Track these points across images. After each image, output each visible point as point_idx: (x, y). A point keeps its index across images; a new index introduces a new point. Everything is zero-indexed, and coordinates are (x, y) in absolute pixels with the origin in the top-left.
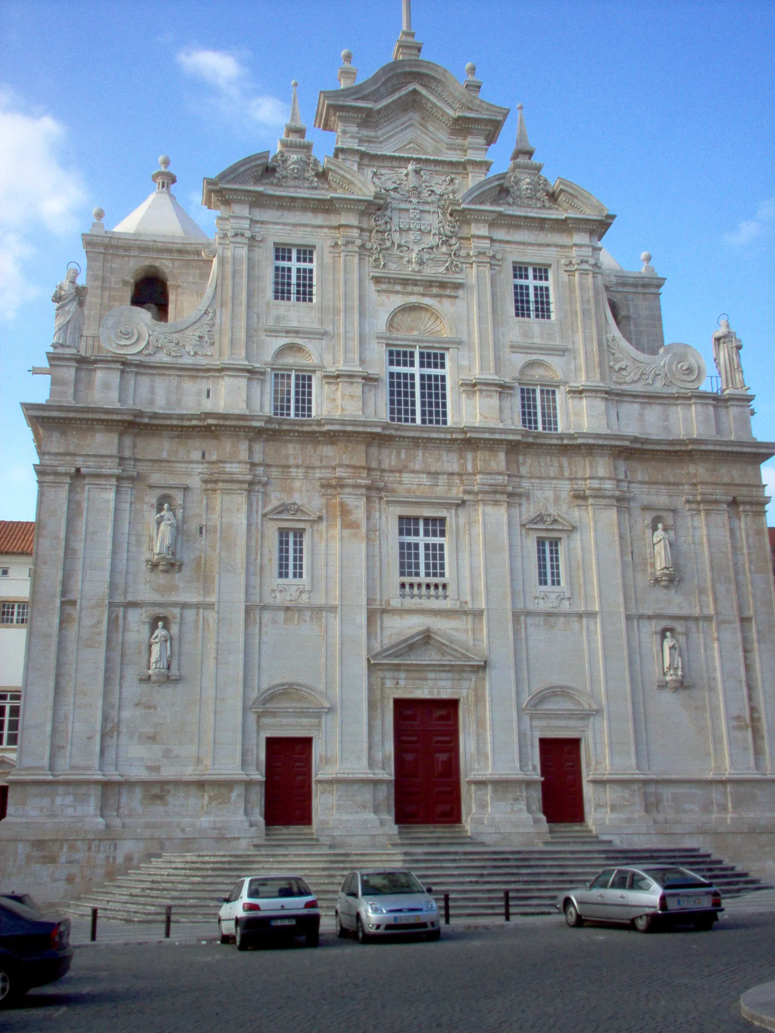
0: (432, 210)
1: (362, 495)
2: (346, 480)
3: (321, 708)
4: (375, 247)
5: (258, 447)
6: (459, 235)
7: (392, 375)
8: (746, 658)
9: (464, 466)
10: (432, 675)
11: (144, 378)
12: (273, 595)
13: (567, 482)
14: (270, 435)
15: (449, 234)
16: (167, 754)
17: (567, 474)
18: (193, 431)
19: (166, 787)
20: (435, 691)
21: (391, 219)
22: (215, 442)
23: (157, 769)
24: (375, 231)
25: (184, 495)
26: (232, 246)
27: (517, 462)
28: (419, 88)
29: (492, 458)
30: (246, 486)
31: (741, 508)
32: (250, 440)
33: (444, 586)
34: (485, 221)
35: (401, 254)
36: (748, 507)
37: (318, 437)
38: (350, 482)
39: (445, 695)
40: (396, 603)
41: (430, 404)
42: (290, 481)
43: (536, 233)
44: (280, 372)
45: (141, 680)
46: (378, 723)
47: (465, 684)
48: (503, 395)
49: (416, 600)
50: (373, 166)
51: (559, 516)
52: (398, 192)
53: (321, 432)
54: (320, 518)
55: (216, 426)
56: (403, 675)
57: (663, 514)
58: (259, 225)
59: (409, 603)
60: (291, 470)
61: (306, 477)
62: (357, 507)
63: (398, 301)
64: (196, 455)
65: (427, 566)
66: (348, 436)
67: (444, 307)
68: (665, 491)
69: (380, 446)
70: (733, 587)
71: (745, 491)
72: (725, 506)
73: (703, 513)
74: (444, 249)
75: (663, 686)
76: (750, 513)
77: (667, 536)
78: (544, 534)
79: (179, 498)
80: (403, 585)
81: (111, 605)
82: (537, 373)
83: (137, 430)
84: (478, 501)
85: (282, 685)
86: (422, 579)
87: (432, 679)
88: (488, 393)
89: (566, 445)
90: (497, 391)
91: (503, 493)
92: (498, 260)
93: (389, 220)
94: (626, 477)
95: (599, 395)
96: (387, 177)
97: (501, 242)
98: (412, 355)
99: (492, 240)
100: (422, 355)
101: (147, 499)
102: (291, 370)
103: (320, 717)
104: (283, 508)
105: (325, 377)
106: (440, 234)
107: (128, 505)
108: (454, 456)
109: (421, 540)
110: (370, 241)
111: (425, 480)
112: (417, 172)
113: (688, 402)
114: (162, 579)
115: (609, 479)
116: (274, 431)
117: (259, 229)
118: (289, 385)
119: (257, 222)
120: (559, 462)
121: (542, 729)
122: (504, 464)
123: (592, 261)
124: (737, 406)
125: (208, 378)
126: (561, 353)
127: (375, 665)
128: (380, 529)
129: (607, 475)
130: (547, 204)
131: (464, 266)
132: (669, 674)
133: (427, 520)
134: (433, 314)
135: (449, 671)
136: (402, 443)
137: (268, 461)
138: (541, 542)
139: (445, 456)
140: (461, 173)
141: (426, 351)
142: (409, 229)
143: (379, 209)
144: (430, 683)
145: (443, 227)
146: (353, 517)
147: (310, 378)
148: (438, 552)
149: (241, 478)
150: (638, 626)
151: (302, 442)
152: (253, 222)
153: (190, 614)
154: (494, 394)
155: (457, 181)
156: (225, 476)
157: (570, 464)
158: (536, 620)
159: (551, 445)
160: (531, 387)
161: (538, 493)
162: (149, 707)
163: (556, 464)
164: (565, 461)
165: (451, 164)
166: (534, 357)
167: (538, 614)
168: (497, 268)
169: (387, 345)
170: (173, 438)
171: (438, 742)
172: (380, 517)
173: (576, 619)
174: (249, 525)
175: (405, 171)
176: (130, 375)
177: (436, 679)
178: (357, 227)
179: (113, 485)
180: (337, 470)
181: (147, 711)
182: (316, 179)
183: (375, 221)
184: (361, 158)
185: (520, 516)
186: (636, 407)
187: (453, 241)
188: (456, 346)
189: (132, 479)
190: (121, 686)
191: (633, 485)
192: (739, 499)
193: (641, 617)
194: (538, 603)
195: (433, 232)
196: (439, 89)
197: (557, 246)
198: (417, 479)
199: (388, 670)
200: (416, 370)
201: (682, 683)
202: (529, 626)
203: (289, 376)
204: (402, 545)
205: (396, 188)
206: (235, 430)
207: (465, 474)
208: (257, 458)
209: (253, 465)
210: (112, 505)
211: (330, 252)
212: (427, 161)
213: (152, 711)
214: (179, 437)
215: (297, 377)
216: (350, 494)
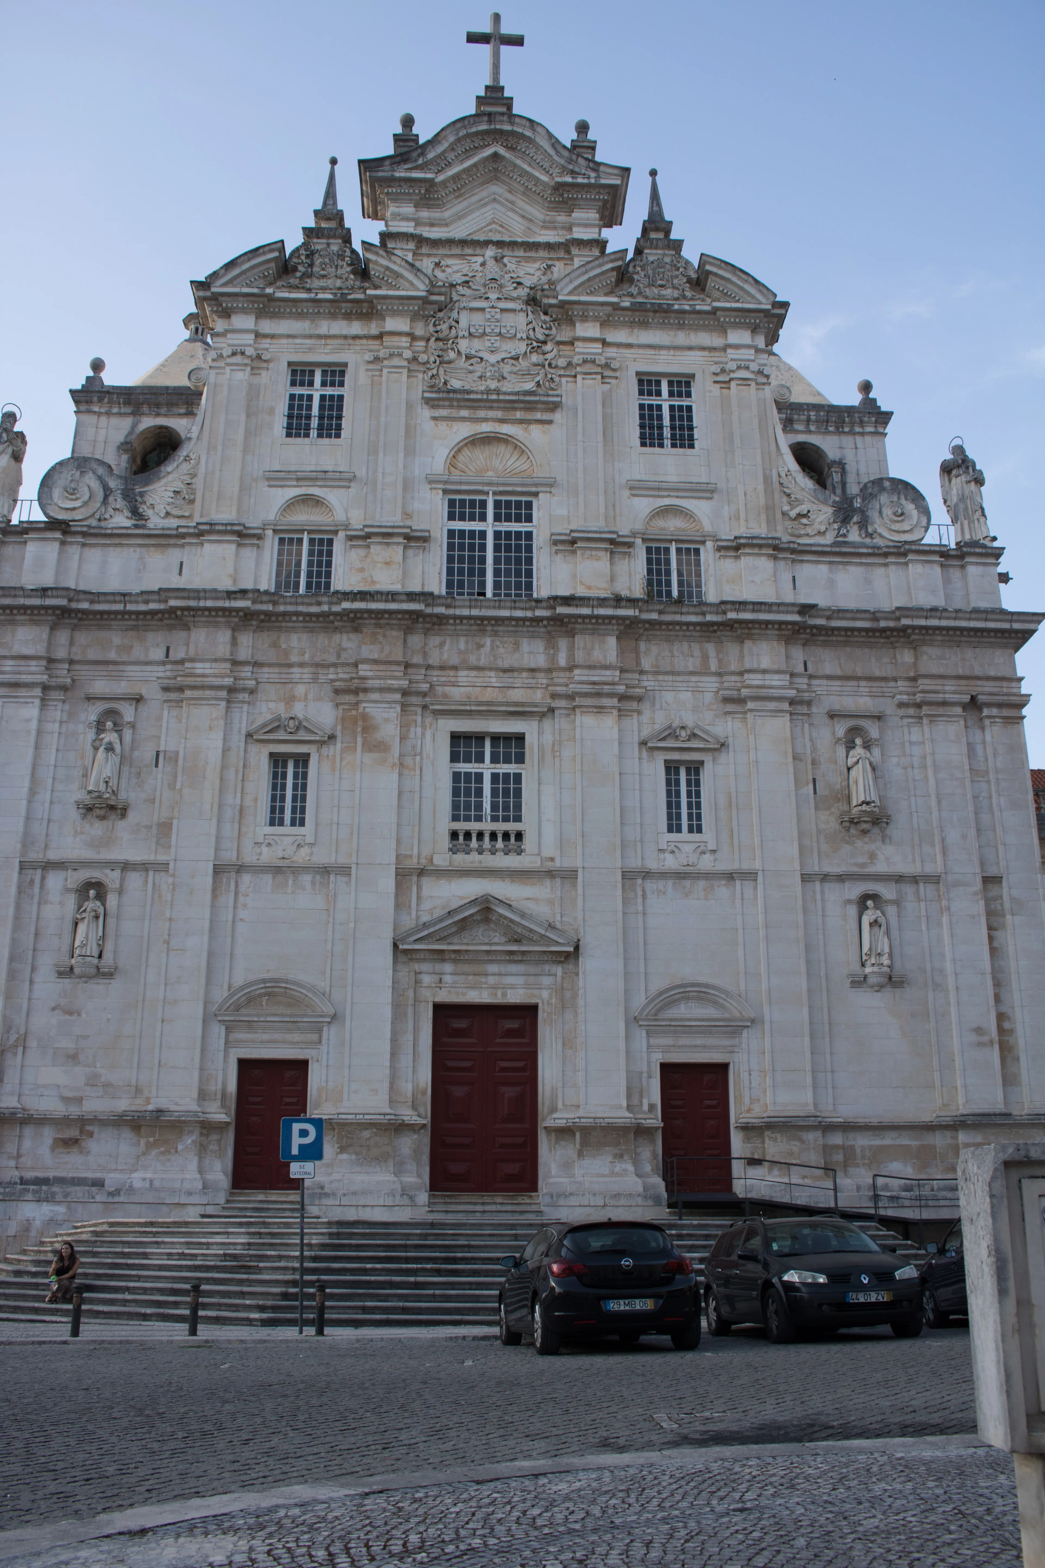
0: (518, 307)
1: (395, 702)
2: (370, 681)
3: (321, 1016)
4: (432, 359)
5: (246, 639)
6: (558, 339)
7: (451, 533)
8: (991, 938)
9: (553, 659)
10: (493, 968)
11: (93, 550)
12: (258, 851)
13: (713, 679)
14: (262, 621)
15: (541, 337)
16: (92, 1081)
17: (713, 667)
18: (152, 619)
19: (88, 1128)
20: (499, 993)
21: (457, 322)
22: (183, 634)
23: (79, 1100)
24: (433, 339)
25: (136, 709)
26: (228, 369)
27: (637, 651)
28: (502, 151)
29: (597, 646)
30: (224, 694)
31: (986, 712)
32: (234, 630)
33: (519, 836)
34: (596, 319)
35: (471, 368)
36: (994, 711)
37: (332, 622)
38: (376, 683)
39: (515, 997)
40: (442, 860)
41: (508, 573)
42: (290, 686)
43: (672, 333)
44: (287, 536)
45: (60, 974)
46: (408, 1039)
47: (546, 981)
48: (617, 556)
49: (474, 857)
50: (435, 255)
51: (698, 727)
52: (469, 287)
53: (336, 614)
54: (332, 737)
55: (183, 609)
56: (448, 967)
57: (862, 723)
58: (268, 341)
59: (461, 860)
60: (292, 670)
61: (315, 680)
62: (387, 720)
63: (465, 430)
64: (158, 654)
65: (495, 806)
66: (377, 618)
67: (534, 437)
68: (867, 690)
69: (426, 633)
70: (973, 832)
71: (989, 687)
72: (958, 710)
73: (925, 721)
74: (535, 358)
75: (859, 982)
76: (997, 720)
77: (868, 755)
78: (676, 756)
79: (128, 712)
80: (454, 835)
81: (23, 866)
82: (672, 525)
83: (75, 621)
84: (574, 708)
85: (264, 981)
86: (487, 826)
87: (493, 975)
88: (594, 553)
89: (713, 624)
90: (606, 550)
91: (611, 695)
92: (614, 370)
93: (454, 323)
94: (806, 670)
95: (764, 551)
96: (455, 268)
97: (619, 345)
98: (483, 504)
99: (604, 343)
100: (497, 504)
101: (83, 716)
102: (302, 531)
103: (320, 1031)
104: (276, 725)
105: (351, 538)
106: (528, 338)
107: (57, 725)
108: (539, 646)
109: (487, 768)
110: (424, 352)
111: (494, 680)
112: (498, 259)
113: (902, 561)
114: (97, 829)
115: (778, 672)
116: (267, 614)
117: (267, 346)
118: (299, 553)
119: (265, 336)
120: (702, 650)
121: (666, 1049)
122: (615, 653)
123: (754, 367)
124: (977, 564)
125: (182, 546)
126: (709, 495)
127: (406, 952)
128: (421, 753)
129: (775, 667)
130: (688, 294)
131: (564, 380)
132: (869, 963)
133: (496, 738)
134: (516, 446)
135: (521, 961)
136: (459, 627)
137: (261, 658)
138: (671, 768)
139: (526, 645)
140: (562, 259)
141: (503, 498)
142: (484, 334)
143: (440, 310)
144: (491, 980)
145: (534, 329)
146: (379, 735)
147: (330, 542)
148: (512, 786)
149: (218, 682)
150: (822, 892)
151: (312, 631)
152: (258, 335)
153: (134, 880)
154: (601, 554)
155: (555, 270)
156: (193, 679)
157: (718, 652)
158: (661, 884)
159: (688, 624)
160: (663, 545)
161: (669, 696)
162: (71, 1013)
163: (697, 653)
164: (711, 648)
165: (549, 246)
166: (667, 501)
167: (663, 875)
168: (613, 381)
169: (445, 492)
170: (127, 630)
171: (503, 1069)
172: (423, 734)
173: (723, 882)
174: (226, 750)
175: (480, 260)
176: (75, 547)
177: (500, 975)
178: (408, 334)
179: (36, 697)
180: (360, 666)
181: (67, 1017)
182: (352, 276)
183: (435, 325)
184: (418, 247)
185: (639, 731)
186: (824, 568)
187: (548, 347)
188: (548, 489)
189: (64, 688)
190: (31, 982)
191: (815, 682)
192: (981, 698)
193: (825, 878)
194: (664, 859)
195: (519, 336)
196: (532, 151)
197: (703, 349)
198: (481, 680)
199: (424, 960)
200: (490, 526)
201: (890, 978)
202: (648, 893)
203: (300, 541)
204: (456, 776)
205: (467, 282)
206: (210, 616)
207: (555, 669)
208: (243, 654)
209: (235, 663)
210: (34, 725)
211: (367, 370)
212: (513, 244)
213: (74, 1017)
214: (134, 628)
215: (312, 541)
216: (376, 702)
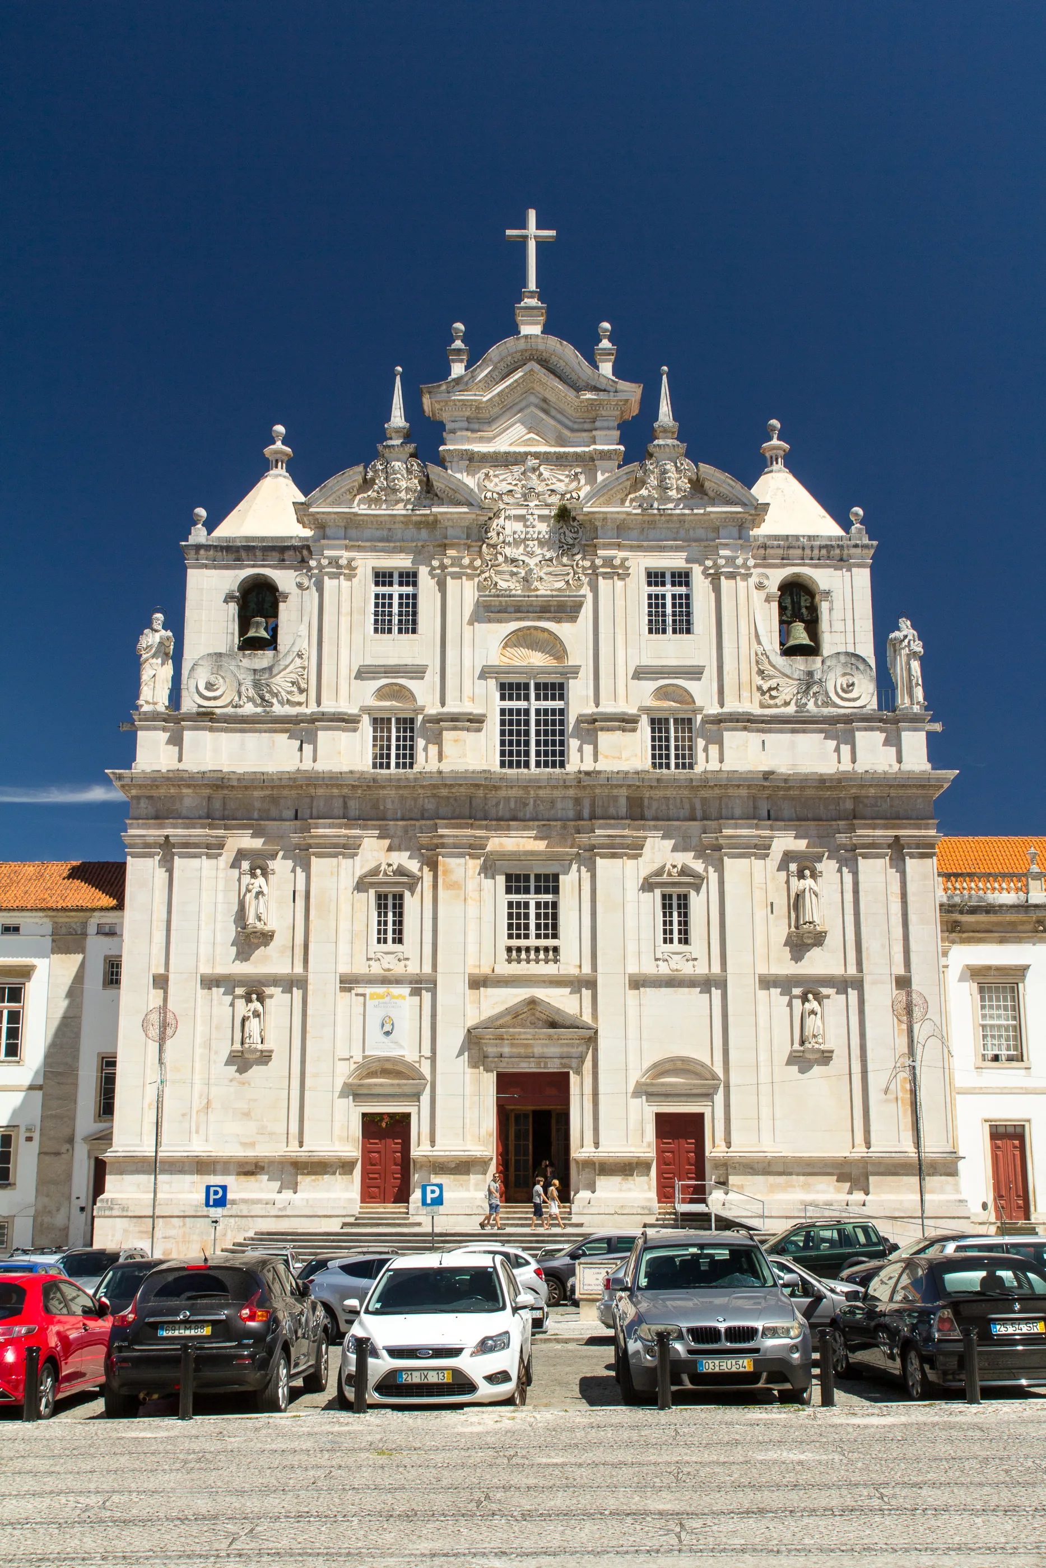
0: (552, 513)
1: (465, 852)
2: (446, 837)
3: (419, 1083)
4: (485, 563)
5: (354, 804)
6: (583, 542)
7: (503, 712)
9: (579, 814)
10: (537, 1047)
12: (370, 965)
13: (699, 827)
14: (365, 790)
15: (570, 541)
17: (699, 817)
18: (284, 790)
19: (260, 1164)
20: (542, 1064)
21: (504, 529)
24: (485, 545)
25: (276, 859)
26: (326, 576)
27: (641, 806)
28: (537, 367)
29: (611, 804)
30: (340, 848)
31: (905, 850)
32: (344, 797)
33: (556, 950)
34: (613, 523)
36: (913, 848)
37: (417, 790)
38: (451, 838)
39: (553, 1067)
40: (501, 970)
41: (546, 743)
42: (388, 839)
43: (676, 530)
44: (378, 718)
45: (235, 1056)
47: (575, 1055)
48: (627, 732)
49: (524, 966)
50: (485, 466)
51: (686, 866)
52: (513, 496)
53: (420, 786)
54: (420, 879)
55: (307, 785)
56: (507, 1047)
58: (356, 549)
59: (514, 969)
60: (389, 827)
61: (406, 834)
63: (509, 628)
64: (289, 815)
65: (538, 927)
66: (450, 788)
67: (567, 632)
68: (816, 831)
69: (486, 796)
71: (910, 828)
72: (885, 849)
73: (859, 857)
74: (565, 560)
75: (800, 1056)
76: (916, 855)
77: (813, 885)
78: (669, 888)
79: (270, 861)
80: (510, 950)
81: (203, 978)
83: (226, 792)
84: (595, 854)
85: (379, 1059)
86: (532, 942)
87: (538, 1051)
89: (698, 787)
92: (627, 569)
93: (501, 531)
94: (769, 817)
95: (740, 723)
96: (501, 477)
97: (632, 545)
98: (527, 685)
100: (537, 686)
101: (238, 864)
102: (391, 713)
103: (418, 1093)
104: (379, 870)
105: (427, 720)
106: (560, 541)
107: (219, 872)
108: (569, 803)
109: (532, 899)
110: (479, 557)
112: (535, 469)
113: (850, 725)
114: (253, 949)
115: (747, 821)
116: (369, 786)
117: (355, 554)
118: (389, 730)
119: (353, 545)
120: (690, 804)
121: (659, 1104)
122: (625, 810)
123: (740, 561)
124: (909, 727)
125: (301, 729)
126: (700, 676)
127: (476, 1036)
128: (484, 889)
129: (745, 817)
130: (690, 494)
131: (588, 578)
132: (807, 1041)
133: (538, 876)
134: (551, 637)
135: (557, 1042)
136: (510, 792)
137: (365, 818)
138: (666, 899)
140: (588, 465)
141: (542, 680)
142: (525, 539)
143: (490, 519)
144: (537, 1055)
145: (564, 533)
146: (454, 877)
147: (412, 721)
148: (550, 911)
149: (336, 839)
151: (402, 796)
152: (348, 545)
156: (317, 837)
157: (703, 805)
158: (657, 984)
159: (679, 787)
160: (663, 717)
161: (665, 841)
162: (243, 1084)
163: (687, 806)
164: (697, 802)
165: (576, 455)
166: (667, 681)
167: (659, 977)
168: (627, 579)
169: (497, 680)
170: (264, 797)
173: (702, 982)
174: (343, 889)
175: (521, 468)
176: (220, 730)
177: (543, 1051)
180: (439, 825)
181: (241, 1087)
182: (419, 488)
183: (486, 532)
185: (643, 869)
186: (787, 733)
187: (576, 549)
188: (576, 675)
189: (222, 844)
190: (214, 1062)
191: (777, 827)
192: (903, 838)
193: (777, 978)
194: (660, 967)
195: (552, 540)
197: (699, 544)
198: (527, 832)
199: (489, 1042)
200: (532, 705)
202: (648, 991)
203: (389, 721)
204: (510, 905)
205: (511, 491)
206: (327, 788)
207: (581, 823)
208: (352, 815)
209: (348, 823)
210: (202, 873)
211: (435, 574)
212: (548, 454)
213: (245, 1087)
214: (270, 796)
215: (398, 721)
216: (451, 852)
